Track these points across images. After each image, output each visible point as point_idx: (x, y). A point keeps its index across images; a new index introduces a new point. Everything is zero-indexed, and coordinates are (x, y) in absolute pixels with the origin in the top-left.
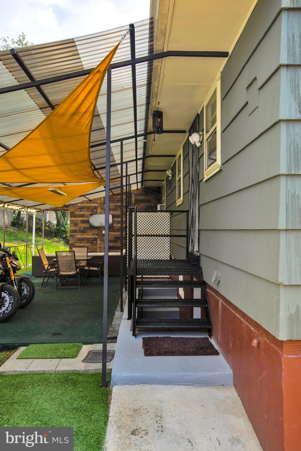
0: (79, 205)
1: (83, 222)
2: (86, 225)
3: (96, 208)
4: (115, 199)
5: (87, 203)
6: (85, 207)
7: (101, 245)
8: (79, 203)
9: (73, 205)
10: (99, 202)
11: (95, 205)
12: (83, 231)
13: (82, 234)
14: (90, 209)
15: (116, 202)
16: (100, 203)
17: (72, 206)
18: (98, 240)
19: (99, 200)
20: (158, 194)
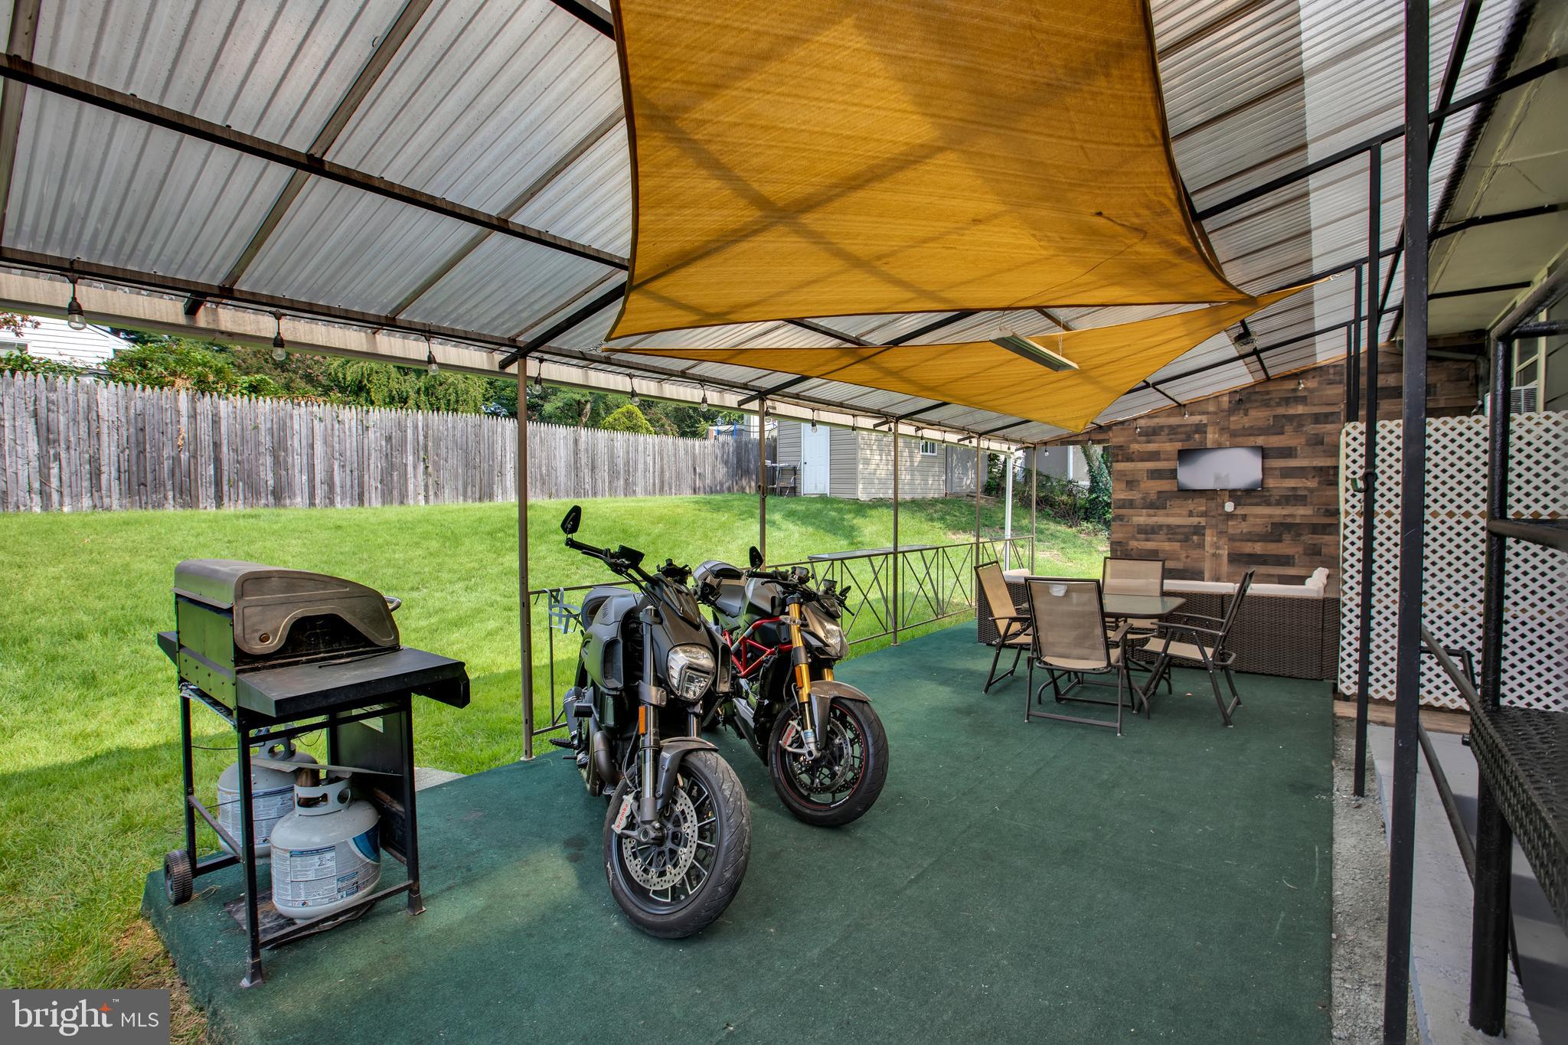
0: (1142, 423)
1: (1155, 474)
2: (1166, 485)
3: (1200, 429)
4: (1273, 395)
5: (1169, 416)
6: (1162, 428)
7: (1218, 548)
8: (1141, 417)
9: (1122, 423)
10: (1211, 409)
11: (1196, 419)
12: (1157, 504)
13: (1152, 511)
14: (1181, 433)
15: (1279, 404)
16: (1215, 413)
17: (1120, 427)
18: (1208, 532)
19: (1211, 402)
20: (1472, 357)
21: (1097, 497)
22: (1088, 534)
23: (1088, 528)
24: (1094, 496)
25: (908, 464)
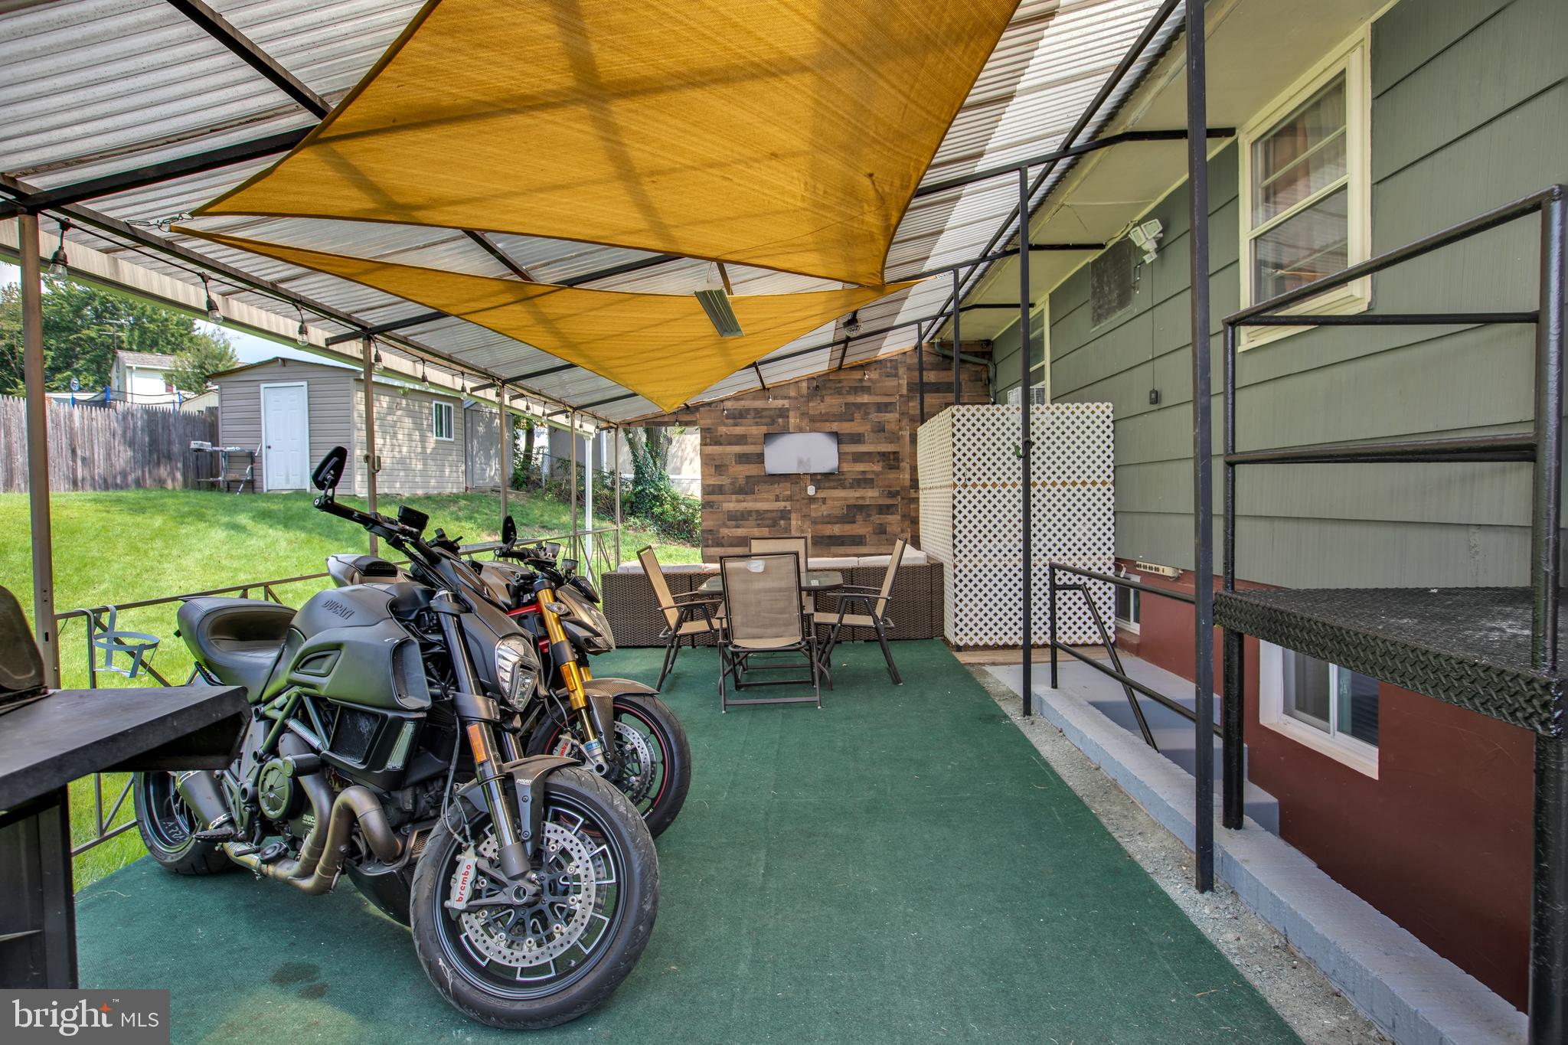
0: (729, 405)
1: (742, 459)
2: (751, 470)
3: (783, 413)
4: (845, 384)
5: (754, 399)
6: (748, 411)
7: (802, 531)
8: (728, 399)
9: (709, 404)
10: (792, 394)
11: (779, 403)
12: (745, 489)
13: (741, 497)
14: (766, 417)
15: (849, 393)
16: (796, 398)
17: (707, 408)
18: (793, 516)
19: (792, 386)
20: (985, 362)
21: (644, 490)
22: (635, 530)
23: (635, 523)
24: (640, 488)
25: (419, 450)
